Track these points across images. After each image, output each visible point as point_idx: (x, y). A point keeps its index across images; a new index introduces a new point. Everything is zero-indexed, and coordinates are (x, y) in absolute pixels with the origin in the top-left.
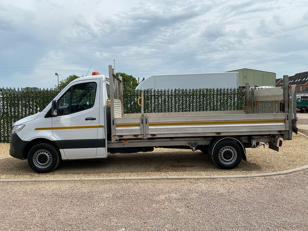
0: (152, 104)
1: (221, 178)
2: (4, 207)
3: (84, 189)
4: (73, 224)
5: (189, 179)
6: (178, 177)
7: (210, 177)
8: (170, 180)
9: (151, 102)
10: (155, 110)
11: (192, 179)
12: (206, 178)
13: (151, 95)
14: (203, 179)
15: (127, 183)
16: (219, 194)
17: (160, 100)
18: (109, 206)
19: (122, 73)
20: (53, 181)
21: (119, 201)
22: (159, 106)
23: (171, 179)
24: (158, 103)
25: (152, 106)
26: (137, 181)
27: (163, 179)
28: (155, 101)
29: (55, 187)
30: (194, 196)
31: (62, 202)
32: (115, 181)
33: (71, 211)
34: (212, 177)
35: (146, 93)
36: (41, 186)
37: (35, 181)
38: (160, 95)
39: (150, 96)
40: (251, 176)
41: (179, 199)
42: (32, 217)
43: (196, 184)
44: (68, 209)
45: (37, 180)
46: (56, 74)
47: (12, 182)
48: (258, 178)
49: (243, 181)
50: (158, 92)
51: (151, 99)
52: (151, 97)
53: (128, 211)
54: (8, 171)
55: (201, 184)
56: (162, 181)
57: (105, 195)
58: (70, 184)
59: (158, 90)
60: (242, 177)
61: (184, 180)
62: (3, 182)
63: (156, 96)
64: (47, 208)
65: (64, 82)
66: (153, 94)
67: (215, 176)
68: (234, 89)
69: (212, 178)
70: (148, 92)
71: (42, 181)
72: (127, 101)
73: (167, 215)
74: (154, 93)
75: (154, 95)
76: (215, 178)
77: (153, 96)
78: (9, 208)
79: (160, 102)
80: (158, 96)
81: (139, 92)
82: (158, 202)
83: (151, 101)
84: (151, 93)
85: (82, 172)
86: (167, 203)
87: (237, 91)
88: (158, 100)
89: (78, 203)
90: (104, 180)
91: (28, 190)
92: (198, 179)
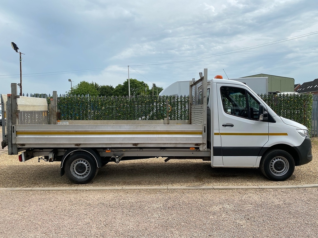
0: (179, 110)
1: (270, 188)
2: (55, 216)
3: (130, 199)
4: (134, 235)
5: (237, 189)
6: (225, 188)
7: (258, 188)
8: (217, 191)
9: (178, 109)
10: (181, 116)
11: (239, 189)
12: (254, 189)
13: (178, 101)
14: (252, 189)
15: (172, 192)
16: (275, 206)
17: (187, 106)
18: (165, 218)
19: (134, 79)
20: (94, 190)
21: (173, 212)
22: (186, 112)
23: (217, 189)
24: (185, 109)
25: (179, 112)
26: (183, 191)
27: (209, 189)
28: (181, 107)
29: (98, 196)
30: (249, 207)
31: (113, 212)
32: (160, 191)
33: (127, 223)
34: (261, 187)
35: (172, 99)
36: (84, 195)
37: (76, 190)
38: (187, 101)
39: (176, 102)
40: (303, 186)
41: (234, 211)
42: (89, 228)
43: (246, 195)
44: (123, 220)
45: (78, 189)
46: (70, 80)
47: (52, 190)
48: (310, 188)
49: (295, 191)
50: (185, 98)
51: (178, 105)
52: (178, 103)
53: (186, 223)
54: (44, 179)
55: (251, 195)
56: (209, 191)
57: (155, 206)
58: (113, 194)
59: (185, 96)
60: (293, 187)
61: (231, 190)
62: (44, 190)
63: (183, 102)
64: (101, 218)
65: (75, 88)
66: (179, 100)
67: (263, 187)
68: (265, 95)
69: (261, 189)
70: (174, 98)
71: (83, 190)
72: (153, 107)
73: (230, 227)
74: (181, 99)
75: (181, 101)
76: (264, 189)
77: (179, 102)
78: (61, 218)
79: (187, 108)
80: (185, 102)
81: (165, 98)
82: (214, 214)
83: (178, 107)
84: (178, 99)
85: (120, 180)
86: (224, 215)
87: (267, 97)
88: (185, 107)
89: (131, 213)
90: (147, 189)
91: (73, 199)
92: (247, 189)
